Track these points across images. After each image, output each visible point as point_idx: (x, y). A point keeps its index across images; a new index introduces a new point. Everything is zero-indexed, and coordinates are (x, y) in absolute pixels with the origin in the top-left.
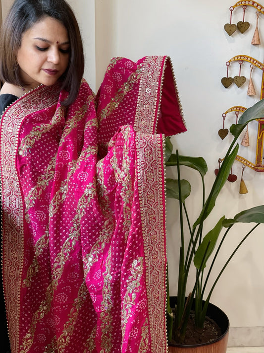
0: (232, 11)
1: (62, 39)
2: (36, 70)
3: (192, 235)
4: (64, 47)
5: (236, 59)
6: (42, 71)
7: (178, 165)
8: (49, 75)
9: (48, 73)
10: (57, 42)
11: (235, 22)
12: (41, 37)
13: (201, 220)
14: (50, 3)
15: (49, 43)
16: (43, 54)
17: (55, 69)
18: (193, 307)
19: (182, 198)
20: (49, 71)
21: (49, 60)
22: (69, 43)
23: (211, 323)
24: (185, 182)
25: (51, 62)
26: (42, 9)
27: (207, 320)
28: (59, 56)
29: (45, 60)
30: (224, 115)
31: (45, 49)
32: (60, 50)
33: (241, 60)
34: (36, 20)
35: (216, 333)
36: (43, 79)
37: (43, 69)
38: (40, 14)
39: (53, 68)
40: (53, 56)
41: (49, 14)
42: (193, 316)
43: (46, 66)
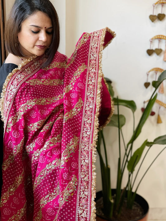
0: (154, 6)
1: (48, 25)
2: (32, 46)
3: (126, 150)
4: (50, 31)
5: (156, 37)
6: (36, 47)
7: (118, 105)
8: (40, 49)
9: (40, 48)
10: (45, 28)
11: (156, 14)
12: (34, 24)
13: (132, 141)
14: (40, 3)
15: (40, 28)
16: (36, 36)
17: (44, 45)
18: (126, 196)
19: (120, 126)
20: (40, 46)
21: (40, 39)
22: (52, 28)
23: (137, 206)
24: (122, 116)
25: (42, 41)
26: (35, 7)
27: (135, 204)
28: (47, 36)
29: (38, 39)
30: (148, 73)
31: (37, 32)
32: (47, 32)
33: (160, 38)
34: (31, 14)
35: (141, 213)
36: (36, 51)
37: (36, 45)
38: (33, 9)
39: (43, 44)
40: (43, 36)
41: (40, 9)
42: (126, 201)
43: (38, 43)
